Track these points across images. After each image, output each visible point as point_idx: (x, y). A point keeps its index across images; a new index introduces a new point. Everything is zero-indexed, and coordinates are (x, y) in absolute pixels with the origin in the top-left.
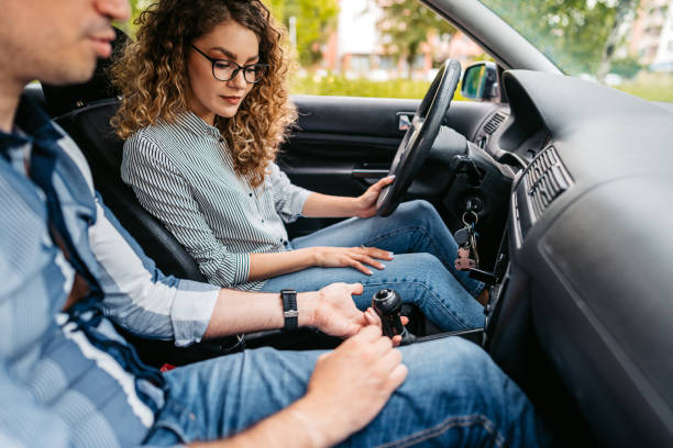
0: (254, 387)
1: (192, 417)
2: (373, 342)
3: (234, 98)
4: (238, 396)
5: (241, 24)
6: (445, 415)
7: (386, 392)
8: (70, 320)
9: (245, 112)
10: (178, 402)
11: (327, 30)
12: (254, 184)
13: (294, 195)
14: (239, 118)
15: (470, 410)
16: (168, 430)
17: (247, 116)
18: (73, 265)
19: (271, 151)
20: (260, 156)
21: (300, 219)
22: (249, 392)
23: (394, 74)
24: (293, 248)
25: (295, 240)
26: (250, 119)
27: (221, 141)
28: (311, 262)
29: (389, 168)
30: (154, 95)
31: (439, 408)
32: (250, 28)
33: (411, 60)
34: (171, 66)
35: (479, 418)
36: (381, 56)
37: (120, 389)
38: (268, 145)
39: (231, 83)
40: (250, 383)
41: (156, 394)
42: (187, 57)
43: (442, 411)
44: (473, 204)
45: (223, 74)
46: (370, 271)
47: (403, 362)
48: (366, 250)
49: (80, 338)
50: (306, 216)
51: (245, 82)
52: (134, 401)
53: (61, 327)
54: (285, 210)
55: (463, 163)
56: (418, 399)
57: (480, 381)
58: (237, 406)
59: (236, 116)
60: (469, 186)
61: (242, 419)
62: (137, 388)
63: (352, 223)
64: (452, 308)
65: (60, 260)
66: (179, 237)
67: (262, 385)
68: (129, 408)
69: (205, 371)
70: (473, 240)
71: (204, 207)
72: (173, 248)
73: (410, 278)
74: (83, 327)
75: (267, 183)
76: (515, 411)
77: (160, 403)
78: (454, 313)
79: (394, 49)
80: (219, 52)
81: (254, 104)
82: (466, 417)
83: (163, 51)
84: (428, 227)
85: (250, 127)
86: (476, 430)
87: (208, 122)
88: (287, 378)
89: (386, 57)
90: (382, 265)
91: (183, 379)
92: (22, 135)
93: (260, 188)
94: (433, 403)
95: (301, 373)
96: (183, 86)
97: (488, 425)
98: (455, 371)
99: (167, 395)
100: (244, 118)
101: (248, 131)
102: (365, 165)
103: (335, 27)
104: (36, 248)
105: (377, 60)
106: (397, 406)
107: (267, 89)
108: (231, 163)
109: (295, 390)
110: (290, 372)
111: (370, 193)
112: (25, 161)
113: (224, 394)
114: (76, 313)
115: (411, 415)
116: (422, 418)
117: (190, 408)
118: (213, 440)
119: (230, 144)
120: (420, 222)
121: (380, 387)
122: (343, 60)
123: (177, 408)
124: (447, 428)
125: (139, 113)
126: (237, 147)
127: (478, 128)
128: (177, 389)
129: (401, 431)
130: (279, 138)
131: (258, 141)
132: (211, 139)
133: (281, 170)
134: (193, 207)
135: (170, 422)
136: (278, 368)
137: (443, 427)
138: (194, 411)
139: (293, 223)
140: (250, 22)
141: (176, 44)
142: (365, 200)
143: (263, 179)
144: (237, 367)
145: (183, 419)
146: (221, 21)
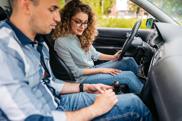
0: (81, 101)
1: (66, 106)
2: (110, 93)
3: (81, 30)
4: (77, 102)
5: (84, 12)
6: (127, 112)
7: (113, 105)
8: (43, 82)
9: (85, 33)
10: (63, 103)
11: (113, 4)
12: (86, 51)
13: (97, 54)
14: (83, 35)
15: (133, 111)
16: (60, 108)
17: (85, 34)
18: (45, 69)
19: (91, 43)
20: (88, 45)
21: (98, 60)
22: (80, 102)
23: (132, 17)
24: (96, 68)
25: (96, 66)
26: (86, 35)
27: (78, 40)
28: (99, 72)
29: (122, 47)
30: (62, 30)
31: (125, 110)
32: (86, 13)
33: (137, 12)
34: (66, 23)
35: (136, 114)
36: (129, 11)
37: (52, 99)
38: (90, 41)
39: (81, 27)
40: (80, 100)
41: (59, 101)
42: (70, 21)
43: (126, 111)
44: (143, 59)
45: (79, 25)
46: (115, 75)
47: (117, 98)
48: (114, 69)
49: (45, 86)
50: (99, 60)
51: (84, 27)
52: (54, 102)
53: (42, 83)
54: (94, 58)
55: (139, 48)
56: (120, 107)
57: (137, 105)
58: (77, 105)
59: (82, 35)
60: (142, 54)
61: (78, 108)
62: (55, 99)
63: (111, 62)
64: (137, 86)
65: (42, 68)
66: (67, 64)
67: (83, 101)
68: (53, 103)
69: (70, 96)
70: (143, 69)
71: (73, 57)
72: (65, 66)
73: (125, 78)
74: (46, 83)
75: (90, 51)
76: (147, 113)
77: (59, 103)
78: (137, 88)
79: (132, 9)
80: (78, 20)
81: (87, 31)
82: (132, 113)
83: (65, 20)
84: (132, 64)
85: (86, 37)
86: (135, 117)
87: (75, 36)
88: (89, 99)
89: (130, 11)
90: (118, 74)
91: (65, 97)
92: (36, 41)
93: (87, 53)
94: (124, 109)
95: (92, 99)
96: (69, 28)
97: (138, 116)
98: (130, 102)
99: (61, 101)
100: (84, 35)
101: (85, 38)
102: (117, 46)
103: (115, 3)
104: (38, 65)
105: (127, 13)
106: (115, 109)
107: (90, 27)
108: (80, 46)
109: (91, 103)
110: (90, 98)
111: (116, 54)
112: (36, 47)
113: (74, 102)
114: (45, 80)
115: (118, 111)
116: (120, 112)
117: (66, 104)
118: (71, 111)
119: (81, 41)
120: (130, 63)
121: (111, 104)
122: (117, 12)
123: (63, 104)
124: (127, 115)
125: (58, 35)
126: (82, 42)
127: (149, 37)
128: (63, 99)
129: (115, 115)
130: (93, 39)
131: (87, 40)
132: (76, 40)
133: (94, 47)
134: (70, 57)
135: (61, 107)
136: (87, 97)
137: (126, 115)
138: (67, 105)
139: (96, 61)
140: (86, 12)
141: (68, 18)
142: (115, 56)
143: (88, 50)
144: (78, 96)
145: (64, 106)
146: (78, 12)
